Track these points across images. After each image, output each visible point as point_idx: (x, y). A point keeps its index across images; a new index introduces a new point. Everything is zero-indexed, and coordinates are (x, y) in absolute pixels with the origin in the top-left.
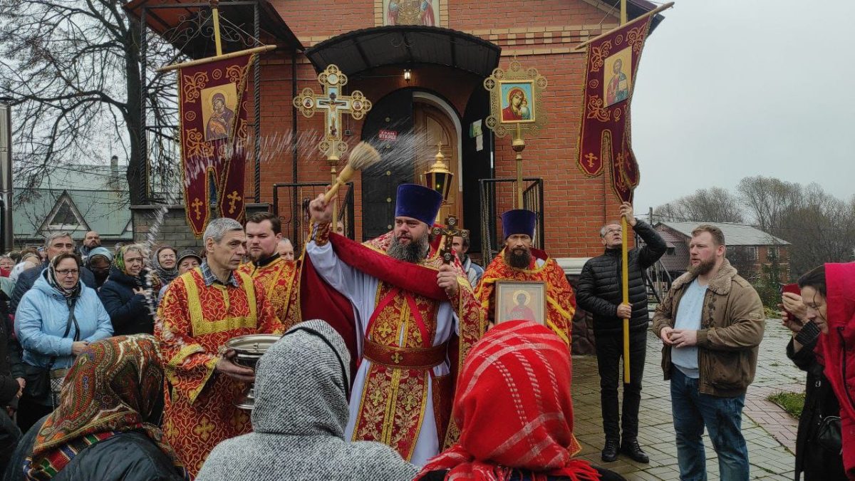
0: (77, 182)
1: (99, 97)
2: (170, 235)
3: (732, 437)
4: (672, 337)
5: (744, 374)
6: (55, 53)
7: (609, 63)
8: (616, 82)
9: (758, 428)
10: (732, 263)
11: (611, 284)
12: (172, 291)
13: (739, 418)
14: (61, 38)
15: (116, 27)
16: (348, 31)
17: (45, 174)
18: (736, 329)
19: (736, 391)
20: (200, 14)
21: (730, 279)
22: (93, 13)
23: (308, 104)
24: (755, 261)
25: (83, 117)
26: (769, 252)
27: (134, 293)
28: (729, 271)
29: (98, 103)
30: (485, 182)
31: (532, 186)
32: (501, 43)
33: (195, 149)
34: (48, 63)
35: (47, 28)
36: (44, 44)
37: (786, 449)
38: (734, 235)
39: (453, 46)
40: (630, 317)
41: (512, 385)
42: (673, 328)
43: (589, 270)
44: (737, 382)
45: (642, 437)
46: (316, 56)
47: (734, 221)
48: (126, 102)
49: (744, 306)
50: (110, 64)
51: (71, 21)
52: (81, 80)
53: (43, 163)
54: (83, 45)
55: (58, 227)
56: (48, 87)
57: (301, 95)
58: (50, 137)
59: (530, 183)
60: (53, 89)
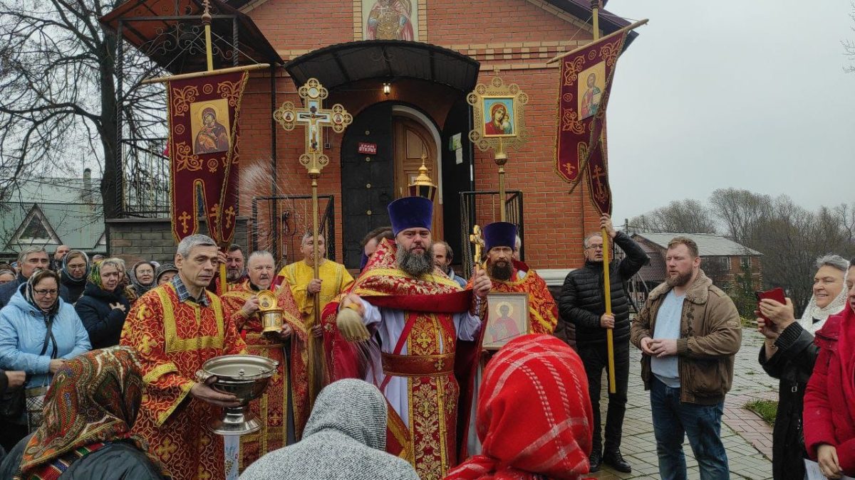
0: (49, 195)
1: (72, 109)
2: (146, 249)
3: (712, 445)
4: (652, 347)
5: (723, 382)
6: (26, 64)
7: (583, 77)
8: (590, 96)
9: (736, 436)
10: (706, 274)
11: (593, 295)
12: (148, 305)
13: (718, 426)
14: (33, 50)
15: (90, 39)
16: (328, 45)
17: (16, 187)
18: (715, 338)
19: (715, 398)
20: (178, 27)
21: (706, 289)
22: (65, 24)
23: (288, 117)
24: (728, 272)
25: (56, 129)
26: (742, 263)
27: (110, 308)
28: (705, 281)
29: (71, 115)
30: (465, 194)
31: (511, 199)
32: (479, 58)
33: (183, 163)
34: (19, 74)
35: (18, 39)
36: (15, 56)
37: (765, 456)
38: (709, 246)
39: (432, 61)
40: (613, 327)
41: (539, 387)
42: (652, 338)
43: (571, 283)
44: (717, 390)
45: (625, 447)
46: (295, 69)
47: (707, 232)
48: (100, 115)
49: (721, 315)
50: (83, 75)
51: (43, 32)
52: (53, 92)
53: (13, 176)
54: (56, 57)
55: (29, 241)
56: (19, 98)
57: (281, 109)
58: (21, 150)
59: (509, 196)
60: (25, 101)
